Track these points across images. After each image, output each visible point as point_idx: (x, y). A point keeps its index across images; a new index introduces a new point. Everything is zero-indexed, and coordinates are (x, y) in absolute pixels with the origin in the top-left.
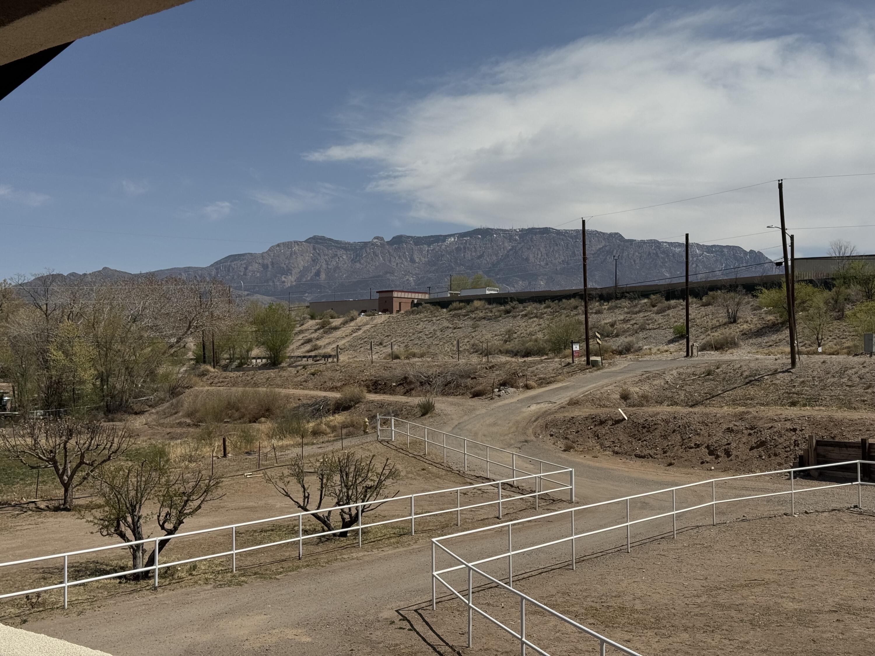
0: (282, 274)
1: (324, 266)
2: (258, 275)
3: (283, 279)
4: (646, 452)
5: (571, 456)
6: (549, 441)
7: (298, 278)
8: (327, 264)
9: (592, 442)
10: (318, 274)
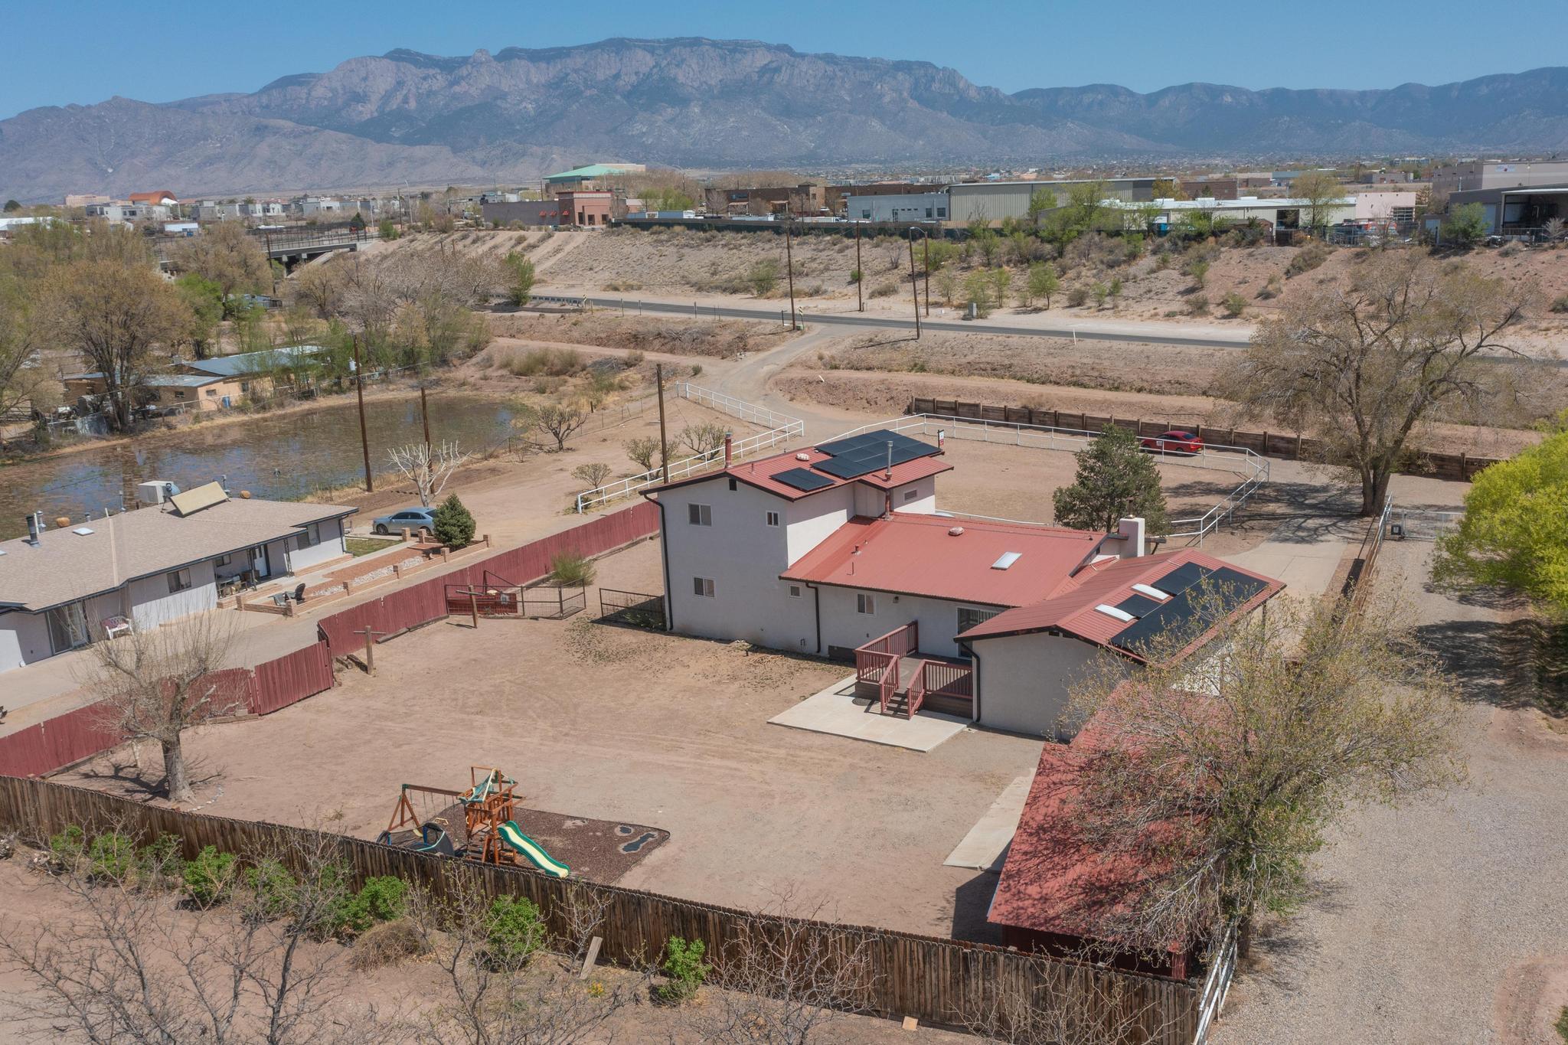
0: (358, 102)
1: (414, 90)
2: (326, 103)
3: (361, 109)
4: (835, 402)
5: (796, 405)
6: (781, 394)
7: (379, 107)
8: (418, 88)
9: (805, 395)
10: (406, 101)
